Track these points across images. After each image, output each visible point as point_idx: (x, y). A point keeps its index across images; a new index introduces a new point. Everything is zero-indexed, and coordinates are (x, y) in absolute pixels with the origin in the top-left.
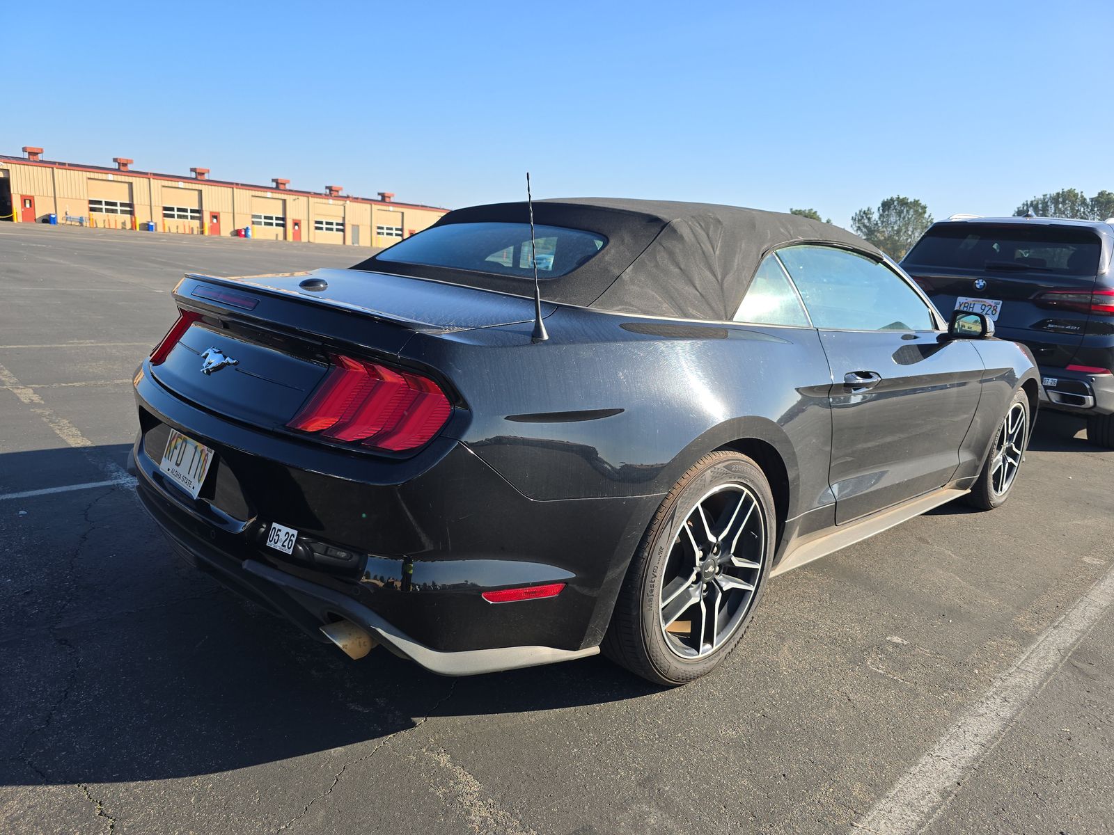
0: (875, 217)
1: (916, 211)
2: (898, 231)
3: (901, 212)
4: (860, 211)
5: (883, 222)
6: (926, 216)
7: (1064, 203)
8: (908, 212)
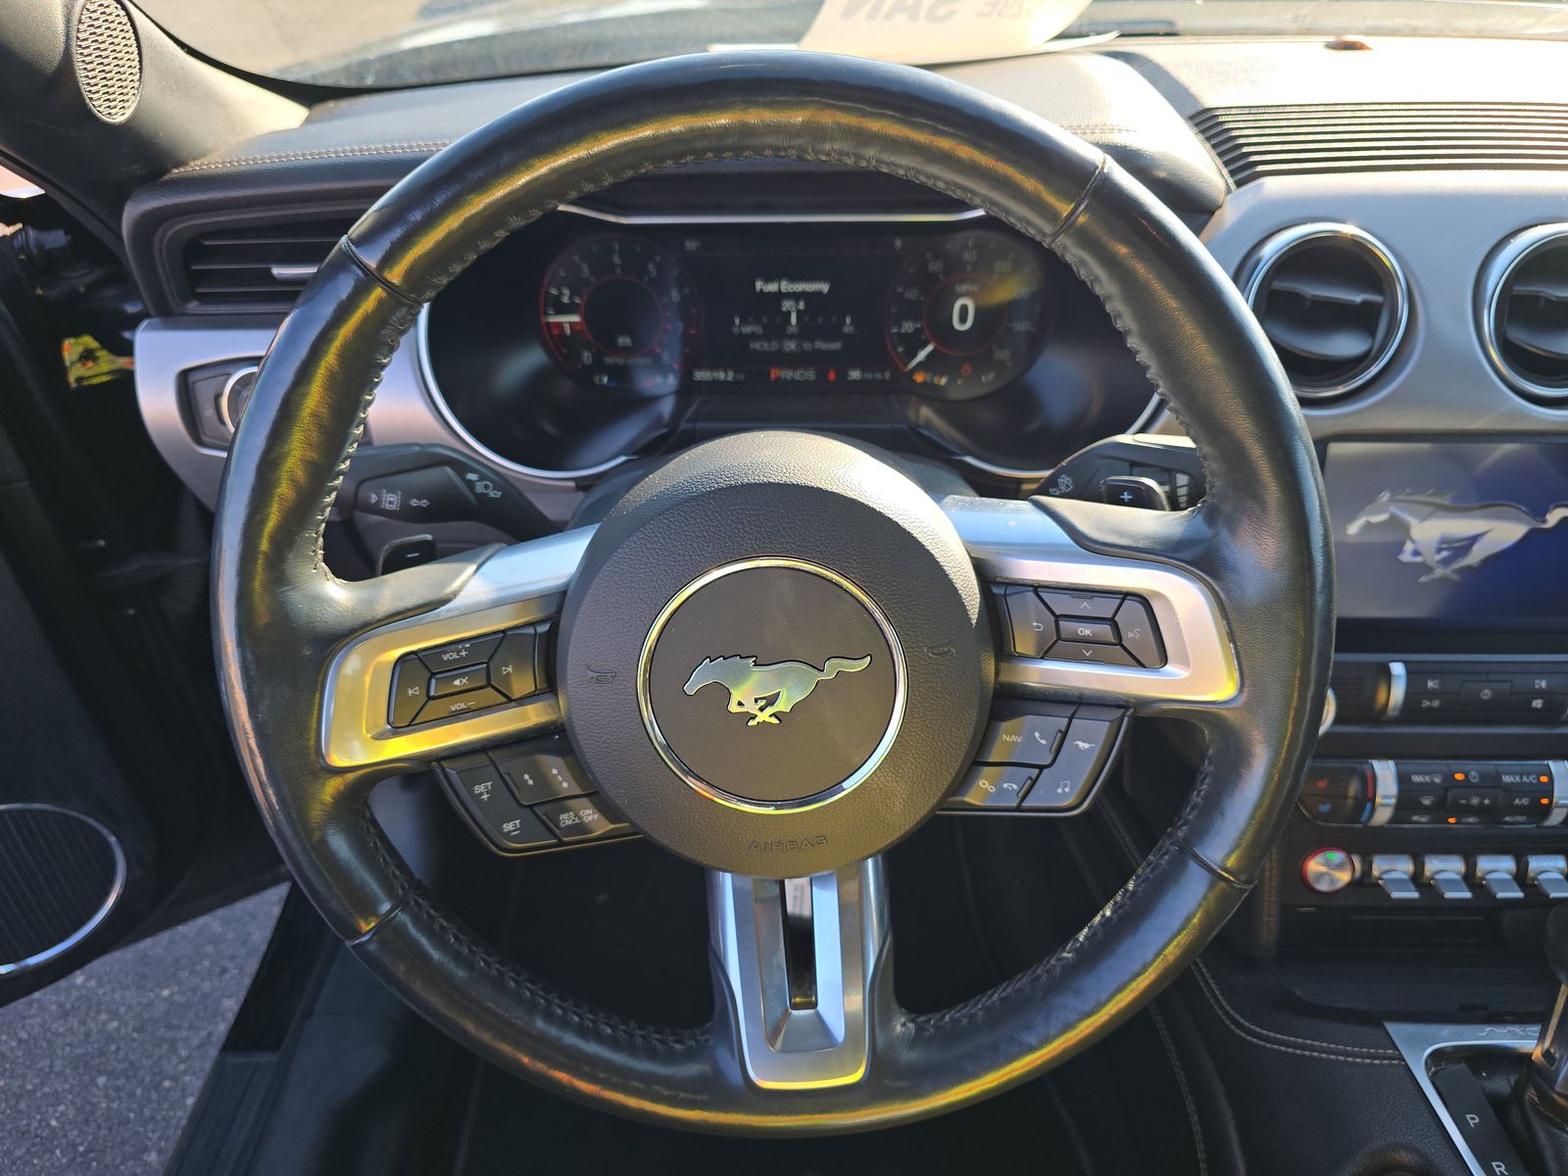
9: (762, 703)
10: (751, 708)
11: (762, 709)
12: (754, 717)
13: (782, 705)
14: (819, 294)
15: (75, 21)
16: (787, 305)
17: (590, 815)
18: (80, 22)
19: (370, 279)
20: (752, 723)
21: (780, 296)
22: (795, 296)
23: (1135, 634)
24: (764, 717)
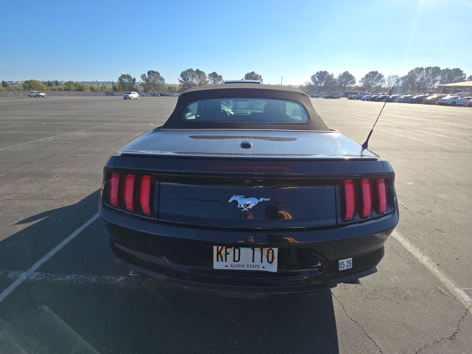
0: (147, 76)
1: (157, 74)
2: (154, 80)
3: (153, 75)
4: (142, 75)
5: (149, 78)
6: (160, 76)
7: (190, 72)
8: (155, 75)
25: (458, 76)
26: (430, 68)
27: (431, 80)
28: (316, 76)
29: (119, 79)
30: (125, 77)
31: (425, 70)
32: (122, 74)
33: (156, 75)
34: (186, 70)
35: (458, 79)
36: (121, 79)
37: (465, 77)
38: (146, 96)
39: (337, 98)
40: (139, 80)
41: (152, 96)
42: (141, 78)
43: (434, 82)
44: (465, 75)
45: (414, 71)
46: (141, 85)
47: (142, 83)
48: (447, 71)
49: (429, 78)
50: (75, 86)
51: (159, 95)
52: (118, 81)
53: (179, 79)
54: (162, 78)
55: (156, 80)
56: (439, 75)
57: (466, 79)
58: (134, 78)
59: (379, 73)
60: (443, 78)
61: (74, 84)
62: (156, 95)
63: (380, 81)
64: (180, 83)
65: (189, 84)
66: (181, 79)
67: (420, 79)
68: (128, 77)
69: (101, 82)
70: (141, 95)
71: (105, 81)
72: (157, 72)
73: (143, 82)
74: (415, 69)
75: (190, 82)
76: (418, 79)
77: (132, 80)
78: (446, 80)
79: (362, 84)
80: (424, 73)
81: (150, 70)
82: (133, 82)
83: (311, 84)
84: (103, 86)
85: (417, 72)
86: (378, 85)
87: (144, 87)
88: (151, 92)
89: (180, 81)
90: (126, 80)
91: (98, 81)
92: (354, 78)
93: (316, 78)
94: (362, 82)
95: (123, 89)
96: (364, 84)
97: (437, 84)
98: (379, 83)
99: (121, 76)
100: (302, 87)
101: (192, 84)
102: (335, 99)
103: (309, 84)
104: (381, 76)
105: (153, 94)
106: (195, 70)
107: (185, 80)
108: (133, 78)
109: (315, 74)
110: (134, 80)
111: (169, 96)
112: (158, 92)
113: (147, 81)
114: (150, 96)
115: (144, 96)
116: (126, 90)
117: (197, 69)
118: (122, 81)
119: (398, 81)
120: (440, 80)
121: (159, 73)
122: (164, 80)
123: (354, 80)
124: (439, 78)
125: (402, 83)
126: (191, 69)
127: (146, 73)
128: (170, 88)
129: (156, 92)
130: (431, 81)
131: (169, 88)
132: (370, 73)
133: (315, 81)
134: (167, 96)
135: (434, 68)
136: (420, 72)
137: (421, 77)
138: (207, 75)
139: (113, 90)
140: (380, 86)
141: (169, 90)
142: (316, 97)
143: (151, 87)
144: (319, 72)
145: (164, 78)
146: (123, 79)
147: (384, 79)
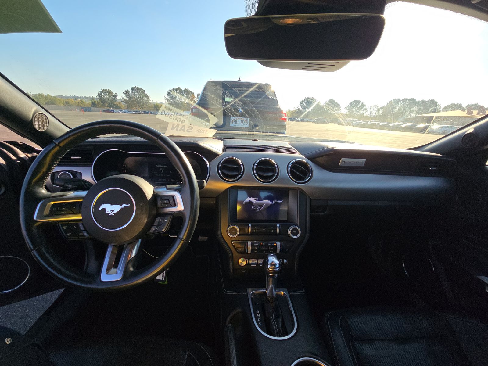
0: (130, 93)
2: (139, 97)
3: (138, 92)
4: (125, 91)
5: (133, 94)
6: (145, 93)
7: (178, 91)
9: (112, 211)
10: (110, 212)
11: (111, 212)
12: (110, 214)
13: (115, 212)
14: (166, 167)
15: (34, 116)
16: (161, 169)
17: (85, 234)
18: (35, 116)
19: (57, 145)
20: (109, 215)
21: (159, 168)
22: (162, 167)
23: (171, 201)
24: (112, 214)
25: (433, 107)
26: (407, 99)
27: (407, 110)
28: (304, 101)
29: (98, 94)
30: (105, 92)
31: (402, 101)
32: (102, 89)
33: (141, 92)
34: (173, 89)
35: (433, 109)
36: (101, 94)
37: (440, 108)
38: (128, 113)
39: (327, 123)
40: (121, 96)
41: (136, 113)
42: (123, 94)
43: (410, 112)
44: (440, 106)
45: (392, 101)
46: (123, 102)
47: (125, 100)
48: (422, 102)
49: (406, 109)
50: (46, 100)
51: (143, 113)
52: (97, 96)
53: (165, 97)
54: (147, 95)
55: (141, 97)
56: (415, 106)
57: (441, 109)
58: (116, 94)
59: (361, 102)
60: (419, 109)
61: (44, 97)
62: (139, 112)
63: (363, 109)
64: (166, 101)
65: (177, 103)
66: (168, 97)
67: (398, 109)
68: (109, 92)
69: (80, 97)
70: (123, 112)
71: (85, 97)
72: (141, 89)
73: (125, 98)
74: (393, 100)
75: (177, 100)
76: (396, 109)
77: (114, 96)
78: (422, 110)
79: (347, 111)
80: (402, 103)
81: (135, 87)
82: (114, 98)
83: (300, 109)
84: (81, 101)
85: (394, 103)
86: (361, 113)
87: (126, 103)
88: (134, 109)
89: (167, 99)
90: (106, 96)
91: (76, 96)
92: (339, 105)
93: (304, 103)
94: (346, 109)
95: (103, 105)
96: (348, 111)
97: (413, 115)
98: (362, 111)
99: (100, 91)
100: (290, 111)
101: (179, 103)
102: (324, 124)
103: (297, 109)
104: (363, 105)
105: (136, 111)
106: (183, 89)
107: (172, 99)
108: (114, 94)
109: (303, 100)
110: (116, 96)
111: (154, 114)
112: (142, 109)
113: (130, 97)
114: (133, 113)
115: (126, 113)
116: (106, 106)
117: (185, 89)
118: (101, 97)
119: (378, 110)
120: (416, 110)
121: (144, 90)
122: (149, 97)
123: (339, 107)
124: (415, 108)
125: (382, 112)
126: (179, 88)
127: (130, 90)
128: (156, 106)
129: (140, 109)
130: (408, 112)
131: (154, 105)
132: (353, 101)
133: (303, 106)
134: (151, 113)
135: (410, 100)
136: (398, 103)
137: (399, 107)
138: (195, 95)
139: (91, 105)
140: (363, 114)
141: (155, 108)
142: (306, 122)
143: (134, 104)
144: (307, 98)
145: (149, 96)
146: (103, 94)
147: (366, 107)
